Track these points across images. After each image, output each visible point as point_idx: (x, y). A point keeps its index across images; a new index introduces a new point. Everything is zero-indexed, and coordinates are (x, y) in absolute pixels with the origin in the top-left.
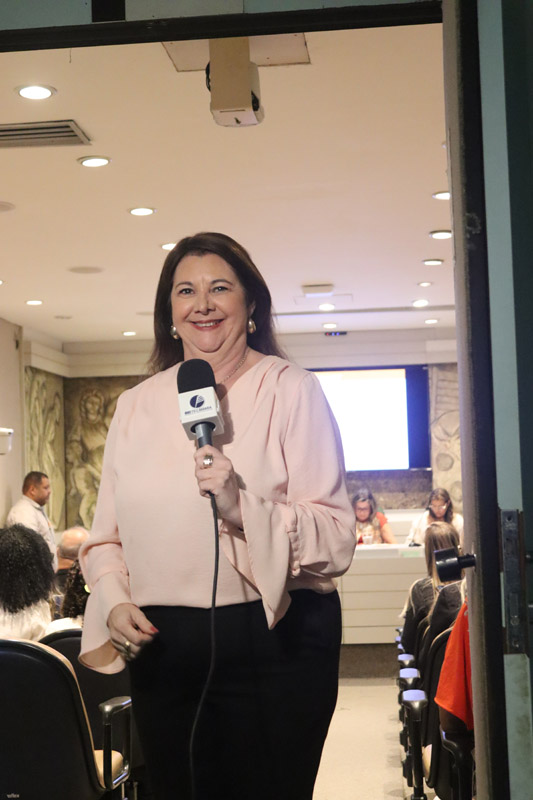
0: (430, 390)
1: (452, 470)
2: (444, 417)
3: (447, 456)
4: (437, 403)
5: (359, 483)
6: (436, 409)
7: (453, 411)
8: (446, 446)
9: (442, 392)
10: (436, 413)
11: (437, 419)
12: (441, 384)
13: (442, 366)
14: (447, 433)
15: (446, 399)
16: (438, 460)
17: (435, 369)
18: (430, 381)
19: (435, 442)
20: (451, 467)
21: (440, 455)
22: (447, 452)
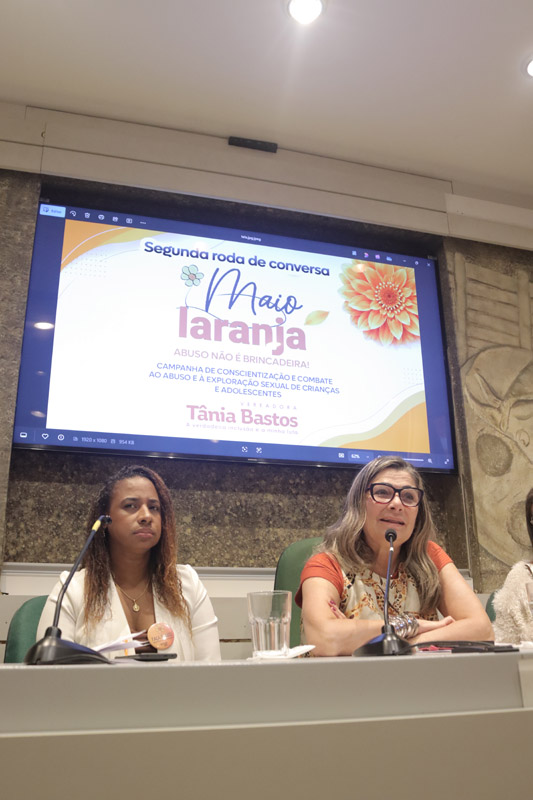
0: (453, 295)
1: (511, 475)
2: (482, 355)
3: (497, 441)
4: (468, 323)
5: (284, 502)
6: (467, 337)
7: (500, 346)
8: (493, 418)
9: (476, 304)
10: (469, 346)
11: (472, 358)
12: (470, 285)
13: (469, 247)
14: (492, 391)
15: (483, 319)
16: (478, 447)
17: (458, 256)
18: (451, 278)
19: (470, 405)
20: (507, 467)
21: (483, 437)
22: (497, 434)
